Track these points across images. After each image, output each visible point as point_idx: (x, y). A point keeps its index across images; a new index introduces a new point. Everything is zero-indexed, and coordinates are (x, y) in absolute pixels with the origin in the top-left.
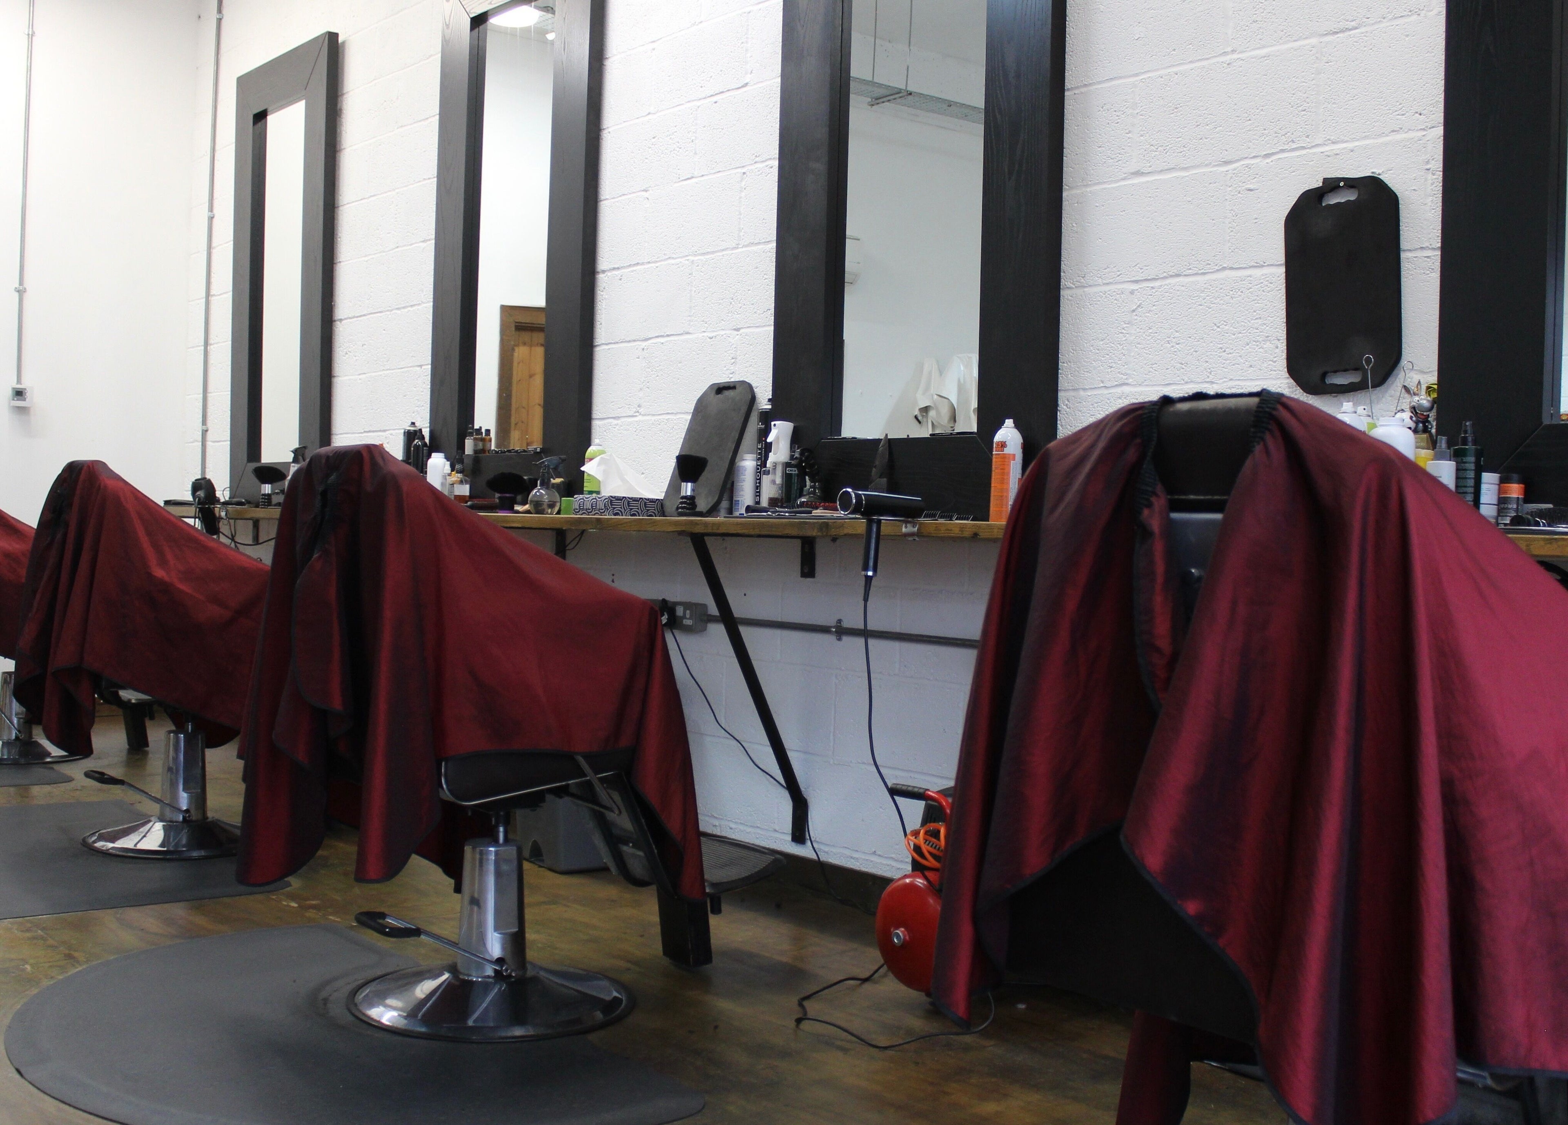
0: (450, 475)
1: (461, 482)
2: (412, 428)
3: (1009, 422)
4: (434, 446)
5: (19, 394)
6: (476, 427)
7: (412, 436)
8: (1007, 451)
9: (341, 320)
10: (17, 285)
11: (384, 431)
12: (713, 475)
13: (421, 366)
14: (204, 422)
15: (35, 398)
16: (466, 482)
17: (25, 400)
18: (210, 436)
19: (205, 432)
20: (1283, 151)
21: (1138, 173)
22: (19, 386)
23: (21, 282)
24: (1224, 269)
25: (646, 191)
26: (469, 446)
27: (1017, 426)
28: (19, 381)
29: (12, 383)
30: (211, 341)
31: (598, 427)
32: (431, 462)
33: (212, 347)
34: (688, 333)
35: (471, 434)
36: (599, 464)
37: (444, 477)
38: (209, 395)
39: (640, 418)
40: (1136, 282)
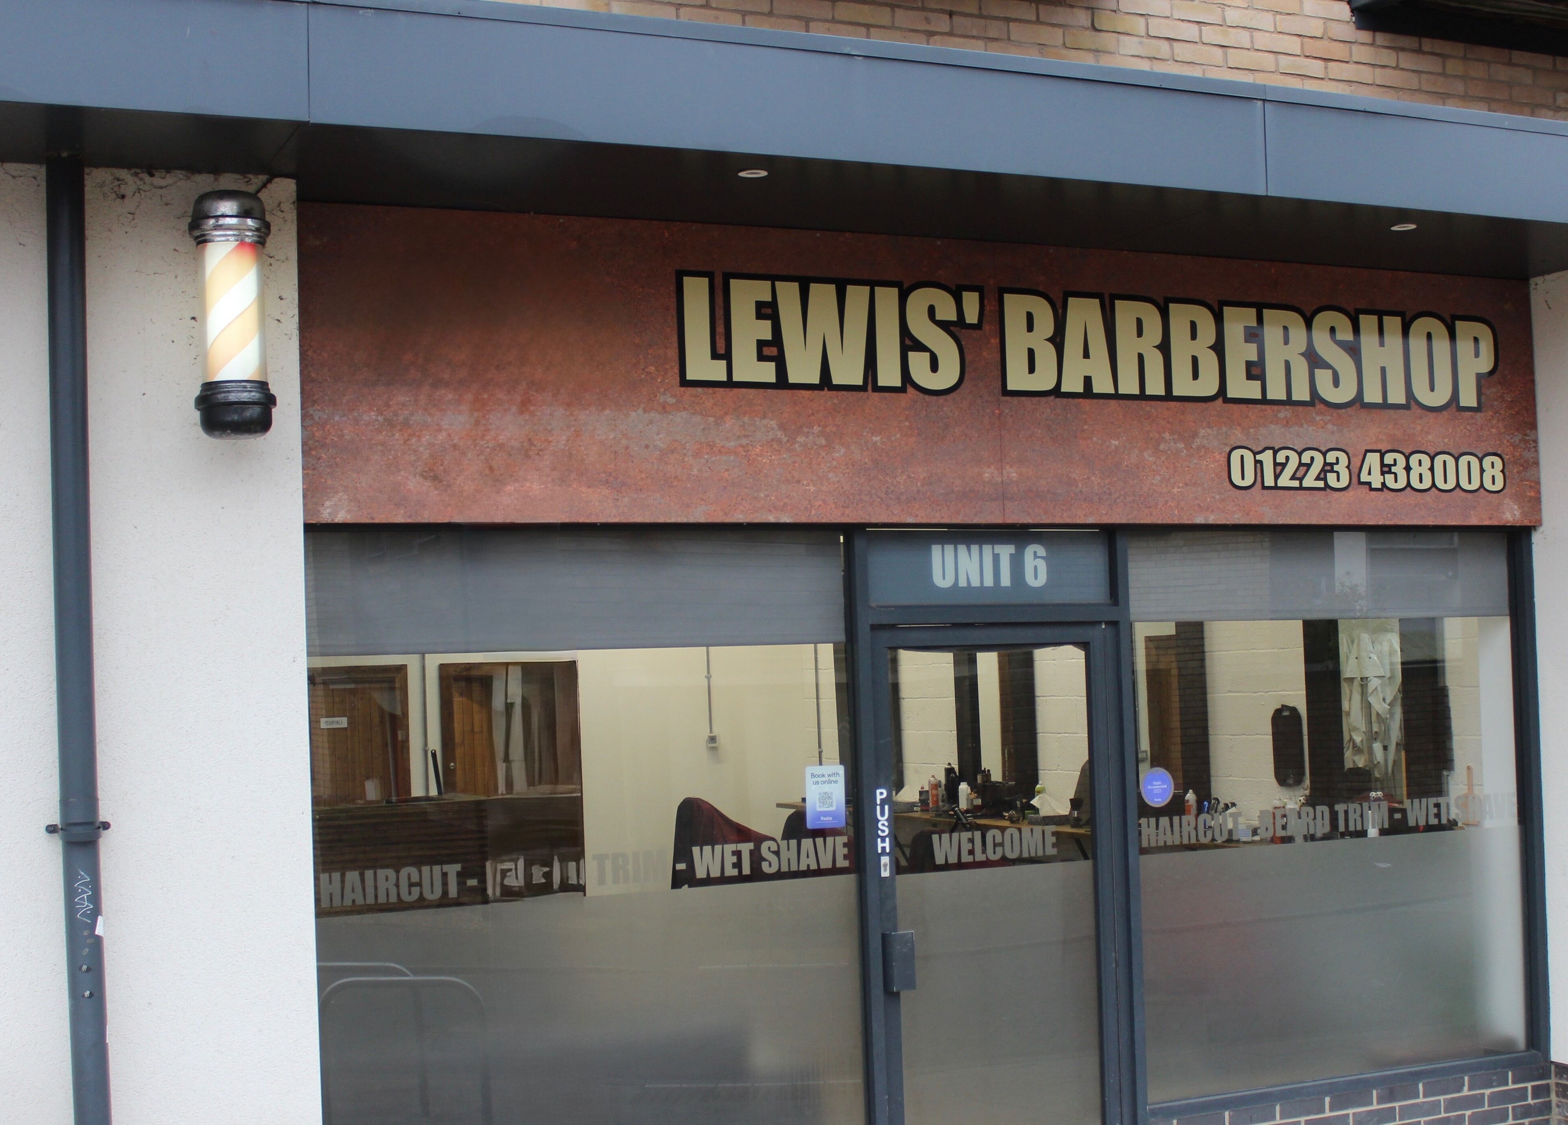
0: (971, 794)
1: (977, 798)
2: (949, 767)
3: (1191, 791)
4: (961, 779)
5: (713, 739)
6: (983, 769)
7: (949, 771)
8: (1189, 804)
9: (904, 699)
10: (706, 674)
11: (934, 764)
12: (1086, 806)
13: (951, 731)
14: (820, 746)
15: (722, 741)
16: (979, 798)
17: (716, 742)
18: (823, 754)
19: (820, 753)
20: (1270, 691)
21: (1230, 691)
22: (711, 735)
23: (708, 672)
24: (1257, 734)
25: (1054, 660)
26: (979, 778)
27: (1194, 792)
28: (711, 731)
29: (707, 734)
30: (820, 697)
31: (1041, 773)
32: (960, 787)
33: (821, 700)
34: (1077, 733)
35: (980, 773)
36: (1039, 800)
37: (968, 795)
38: (821, 730)
39: (1059, 771)
40: (1232, 735)
